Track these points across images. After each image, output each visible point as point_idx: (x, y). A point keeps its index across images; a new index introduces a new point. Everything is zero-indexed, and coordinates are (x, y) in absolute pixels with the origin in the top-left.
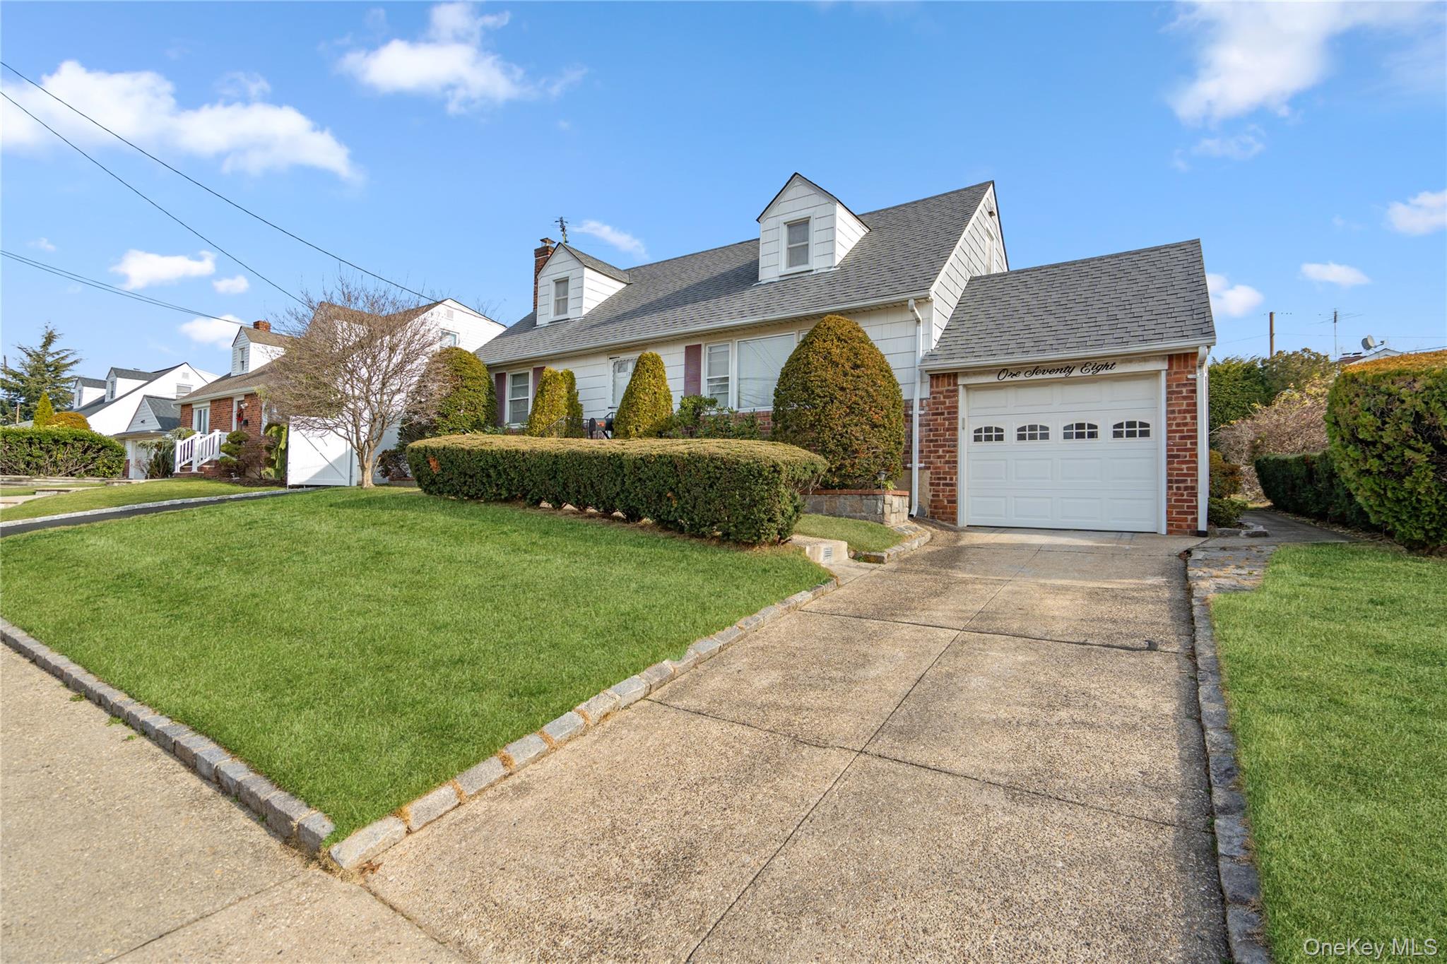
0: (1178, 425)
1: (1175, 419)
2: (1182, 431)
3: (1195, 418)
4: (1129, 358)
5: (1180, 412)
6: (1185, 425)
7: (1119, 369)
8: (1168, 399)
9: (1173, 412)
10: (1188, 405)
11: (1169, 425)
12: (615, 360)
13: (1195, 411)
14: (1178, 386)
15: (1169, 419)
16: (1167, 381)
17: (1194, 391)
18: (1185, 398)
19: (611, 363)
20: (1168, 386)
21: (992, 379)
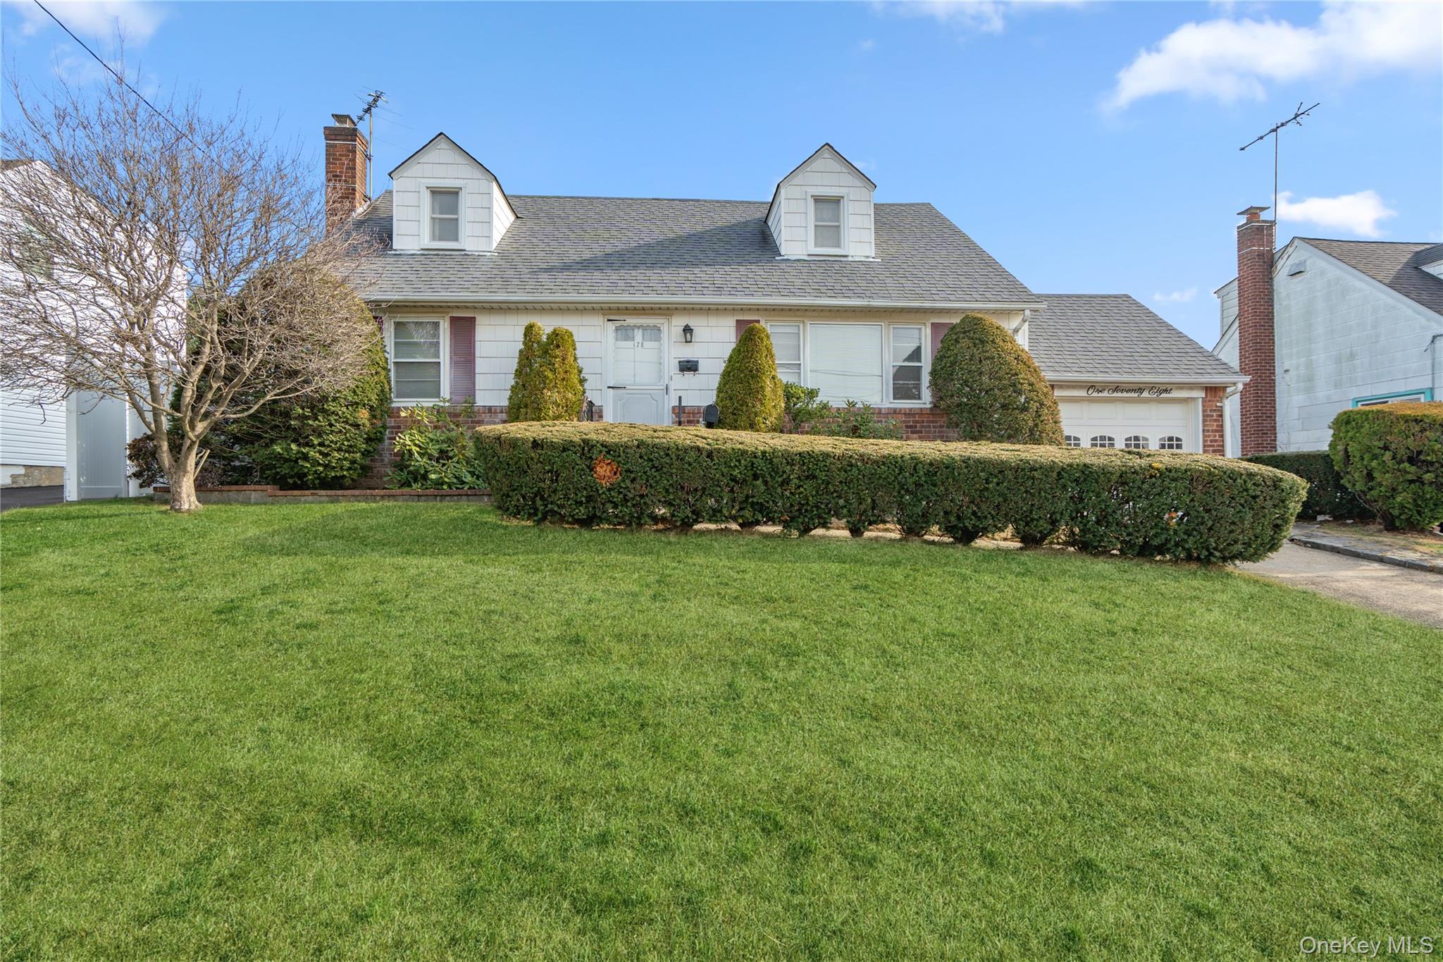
0: (1211, 441)
1: (1209, 436)
2: (1213, 446)
3: (1222, 436)
4: (1181, 386)
5: (1212, 431)
6: (1216, 441)
7: (1175, 394)
8: (1204, 421)
9: (1208, 431)
10: (1217, 426)
11: (1205, 441)
12: (618, 323)
13: (1222, 431)
14: (1211, 411)
15: (1204, 436)
16: (1203, 406)
17: (1221, 416)
18: (1215, 420)
19: (611, 326)
20: (1204, 411)
21: (1083, 393)
